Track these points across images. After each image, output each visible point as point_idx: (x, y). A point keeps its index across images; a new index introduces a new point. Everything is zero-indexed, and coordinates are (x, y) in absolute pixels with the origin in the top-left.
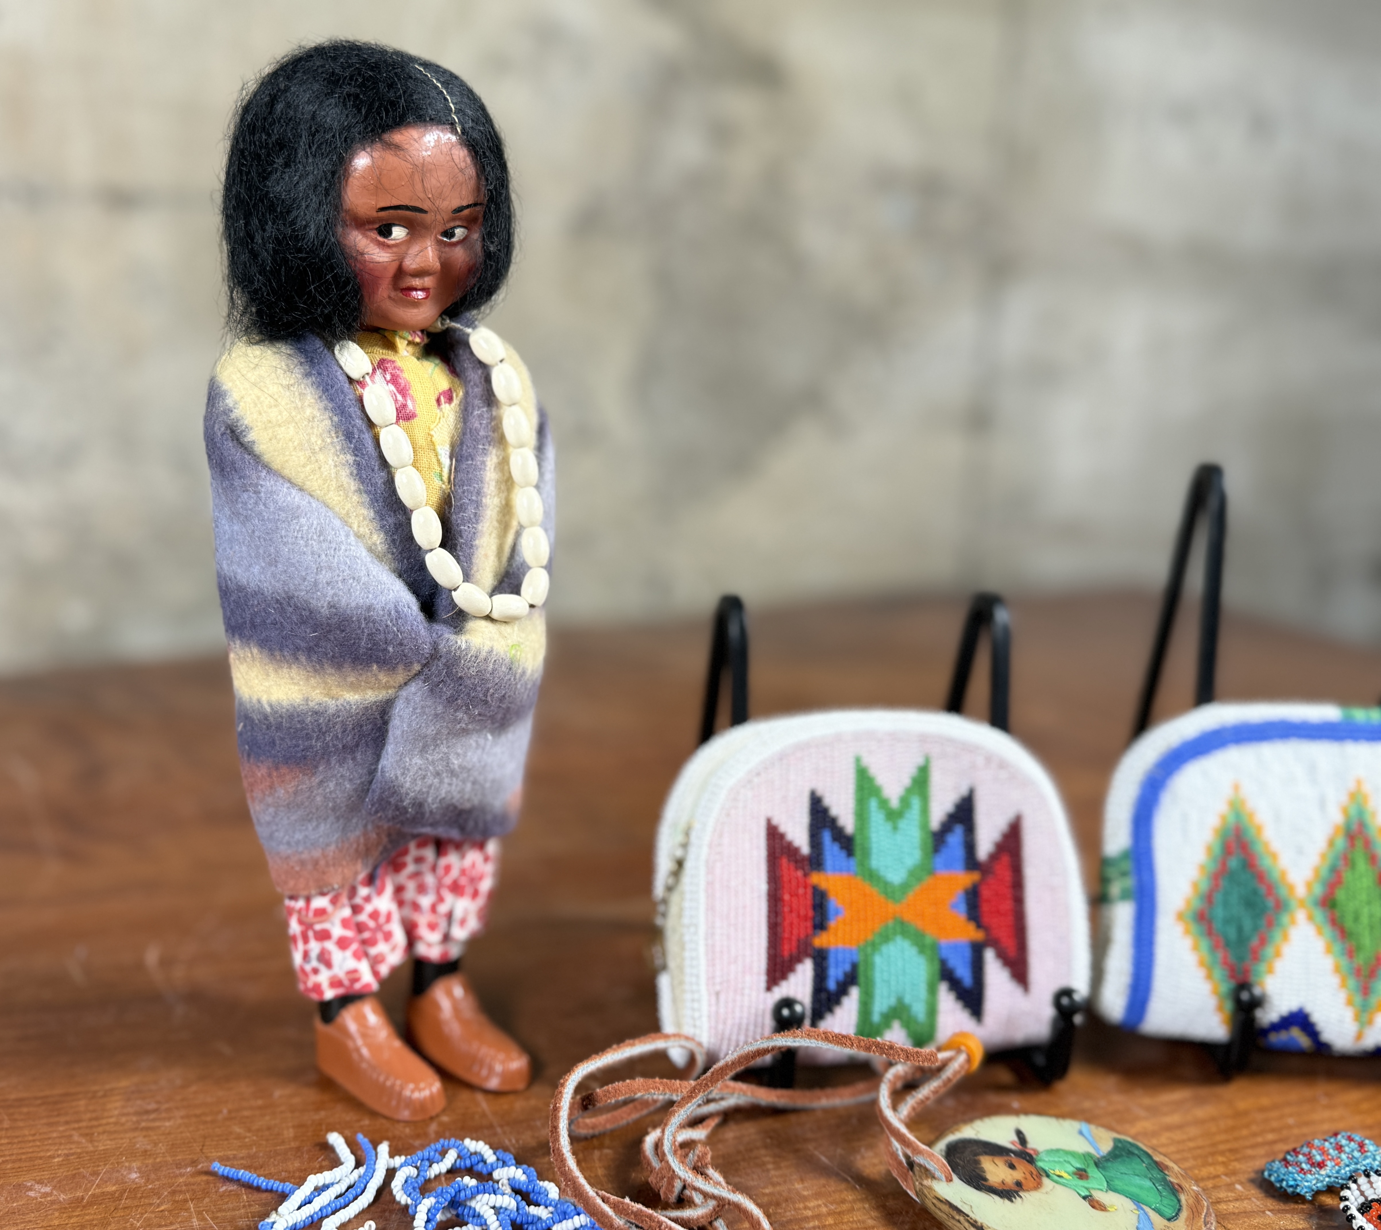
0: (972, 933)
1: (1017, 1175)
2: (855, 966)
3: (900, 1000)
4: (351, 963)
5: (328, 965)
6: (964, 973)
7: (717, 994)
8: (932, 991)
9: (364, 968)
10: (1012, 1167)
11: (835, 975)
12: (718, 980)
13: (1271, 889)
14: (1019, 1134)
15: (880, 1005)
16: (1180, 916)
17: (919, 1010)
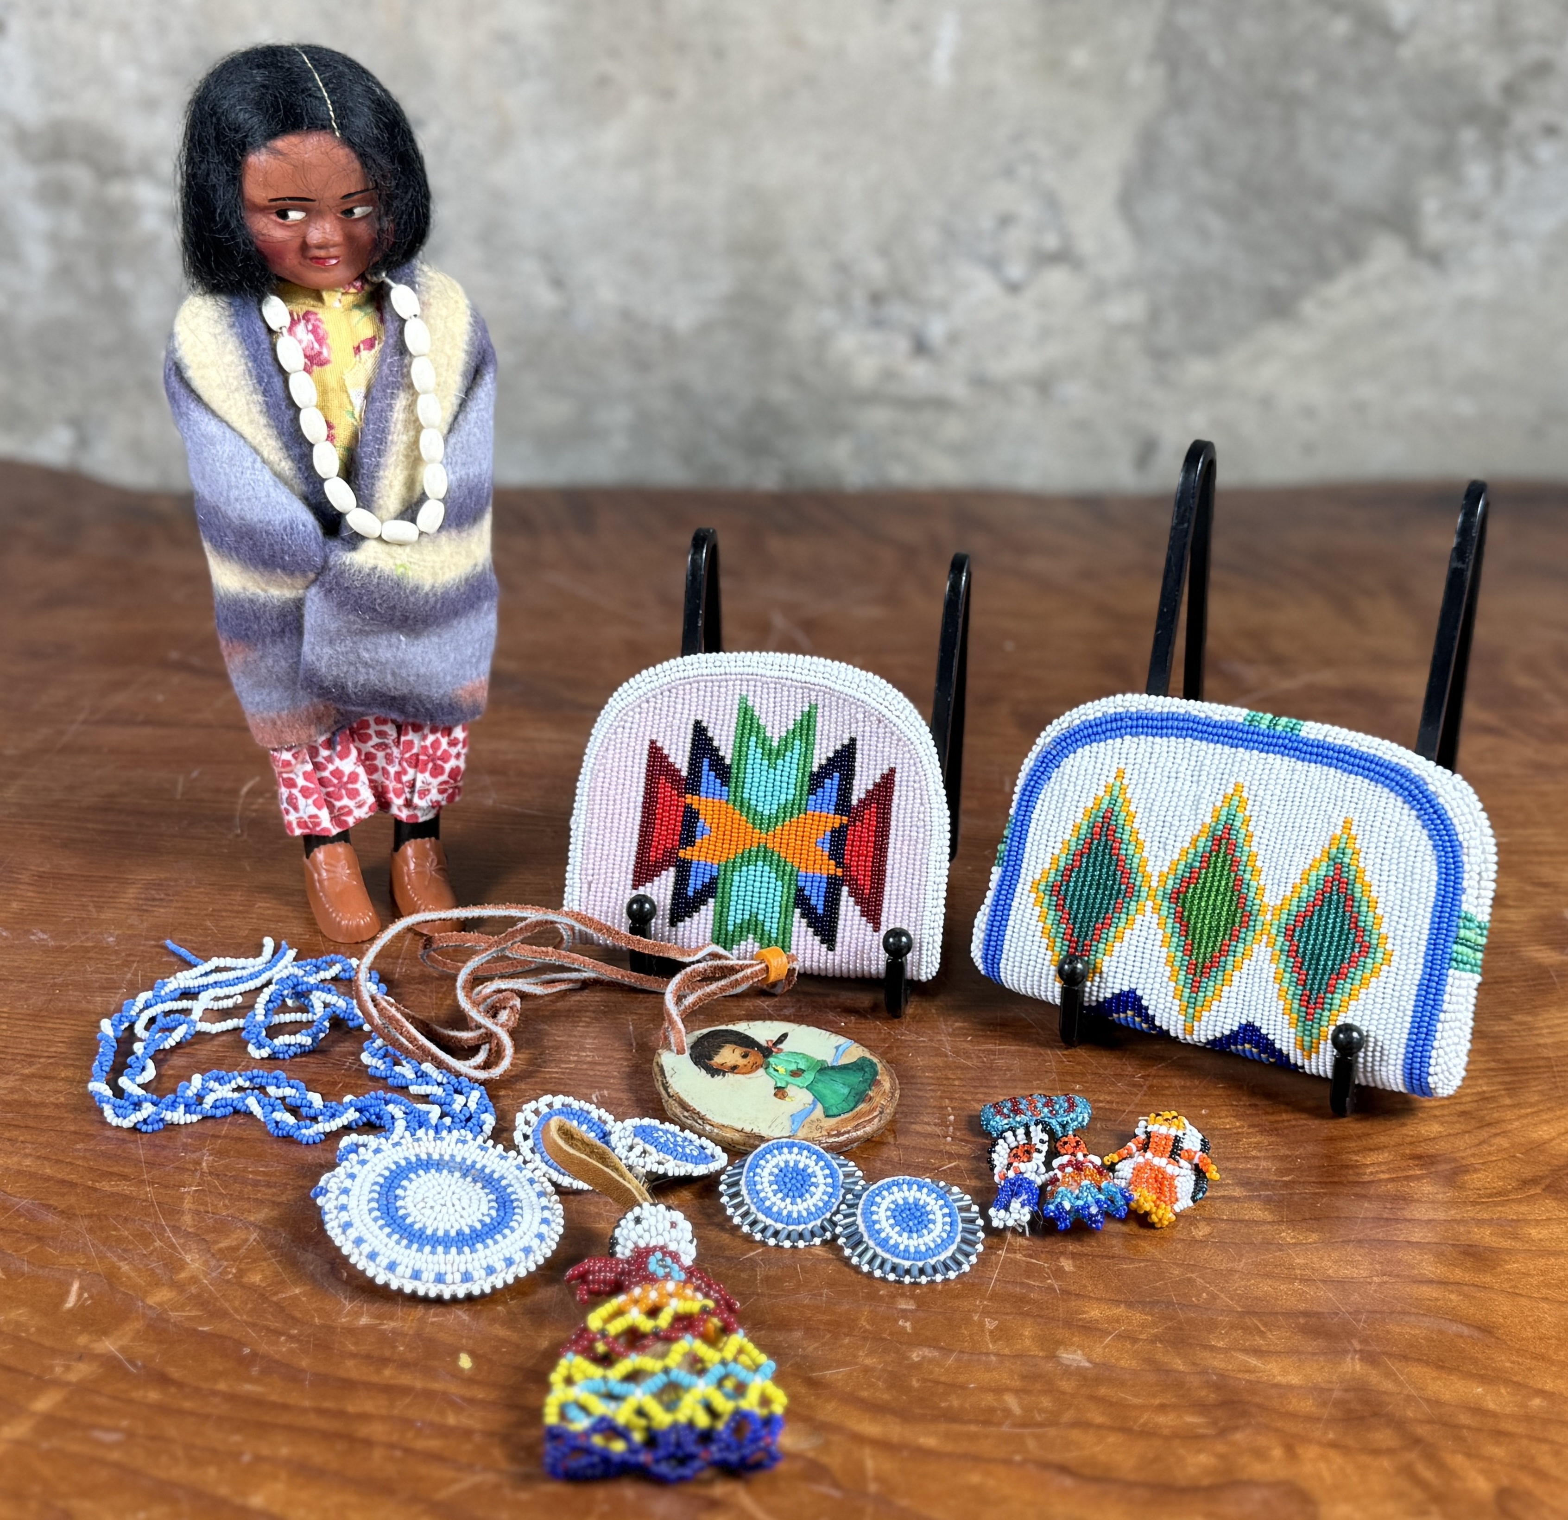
0: (831, 868)
1: (741, 1062)
2: (714, 880)
3: (754, 916)
4: (313, 810)
5: (296, 809)
6: (818, 902)
7: (590, 883)
8: (786, 914)
9: (324, 816)
10: (745, 1056)
11: (694, 884)
12: (590, 872)
13: (1127, 874)
14: (785, 1036)
15: (734, 917)
16: (1035, 886)
17: (772, 927)
